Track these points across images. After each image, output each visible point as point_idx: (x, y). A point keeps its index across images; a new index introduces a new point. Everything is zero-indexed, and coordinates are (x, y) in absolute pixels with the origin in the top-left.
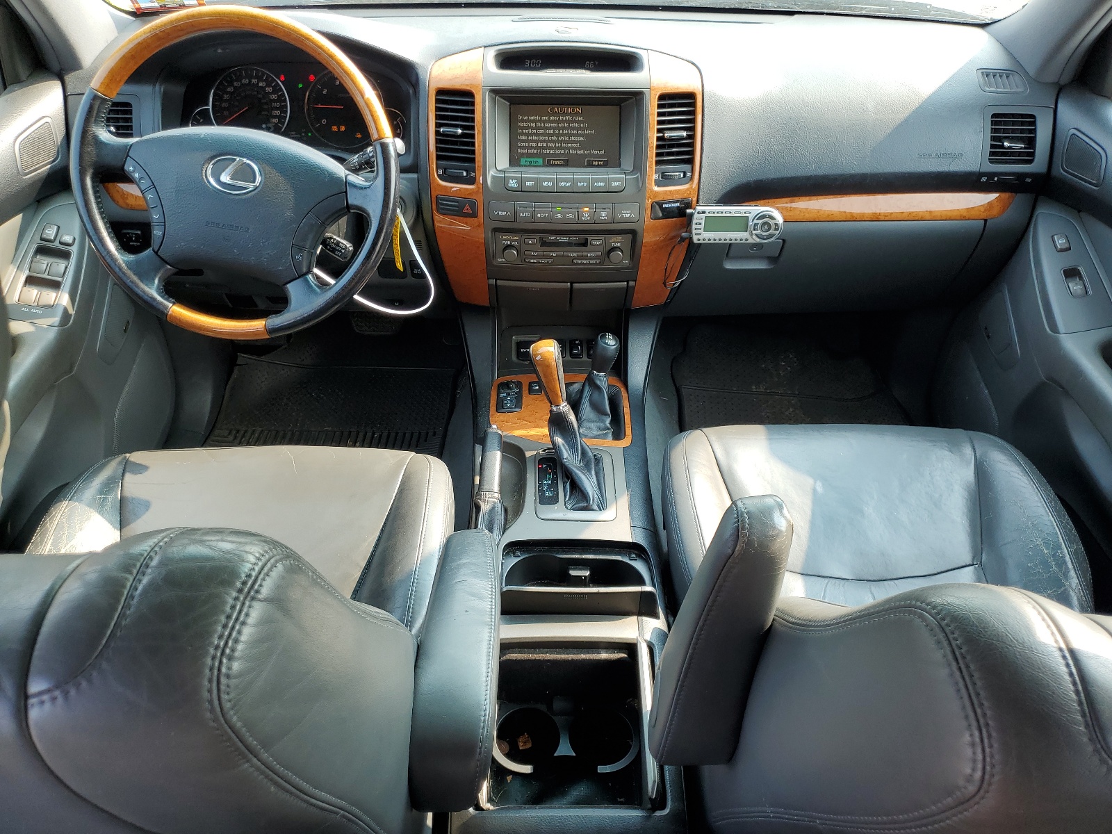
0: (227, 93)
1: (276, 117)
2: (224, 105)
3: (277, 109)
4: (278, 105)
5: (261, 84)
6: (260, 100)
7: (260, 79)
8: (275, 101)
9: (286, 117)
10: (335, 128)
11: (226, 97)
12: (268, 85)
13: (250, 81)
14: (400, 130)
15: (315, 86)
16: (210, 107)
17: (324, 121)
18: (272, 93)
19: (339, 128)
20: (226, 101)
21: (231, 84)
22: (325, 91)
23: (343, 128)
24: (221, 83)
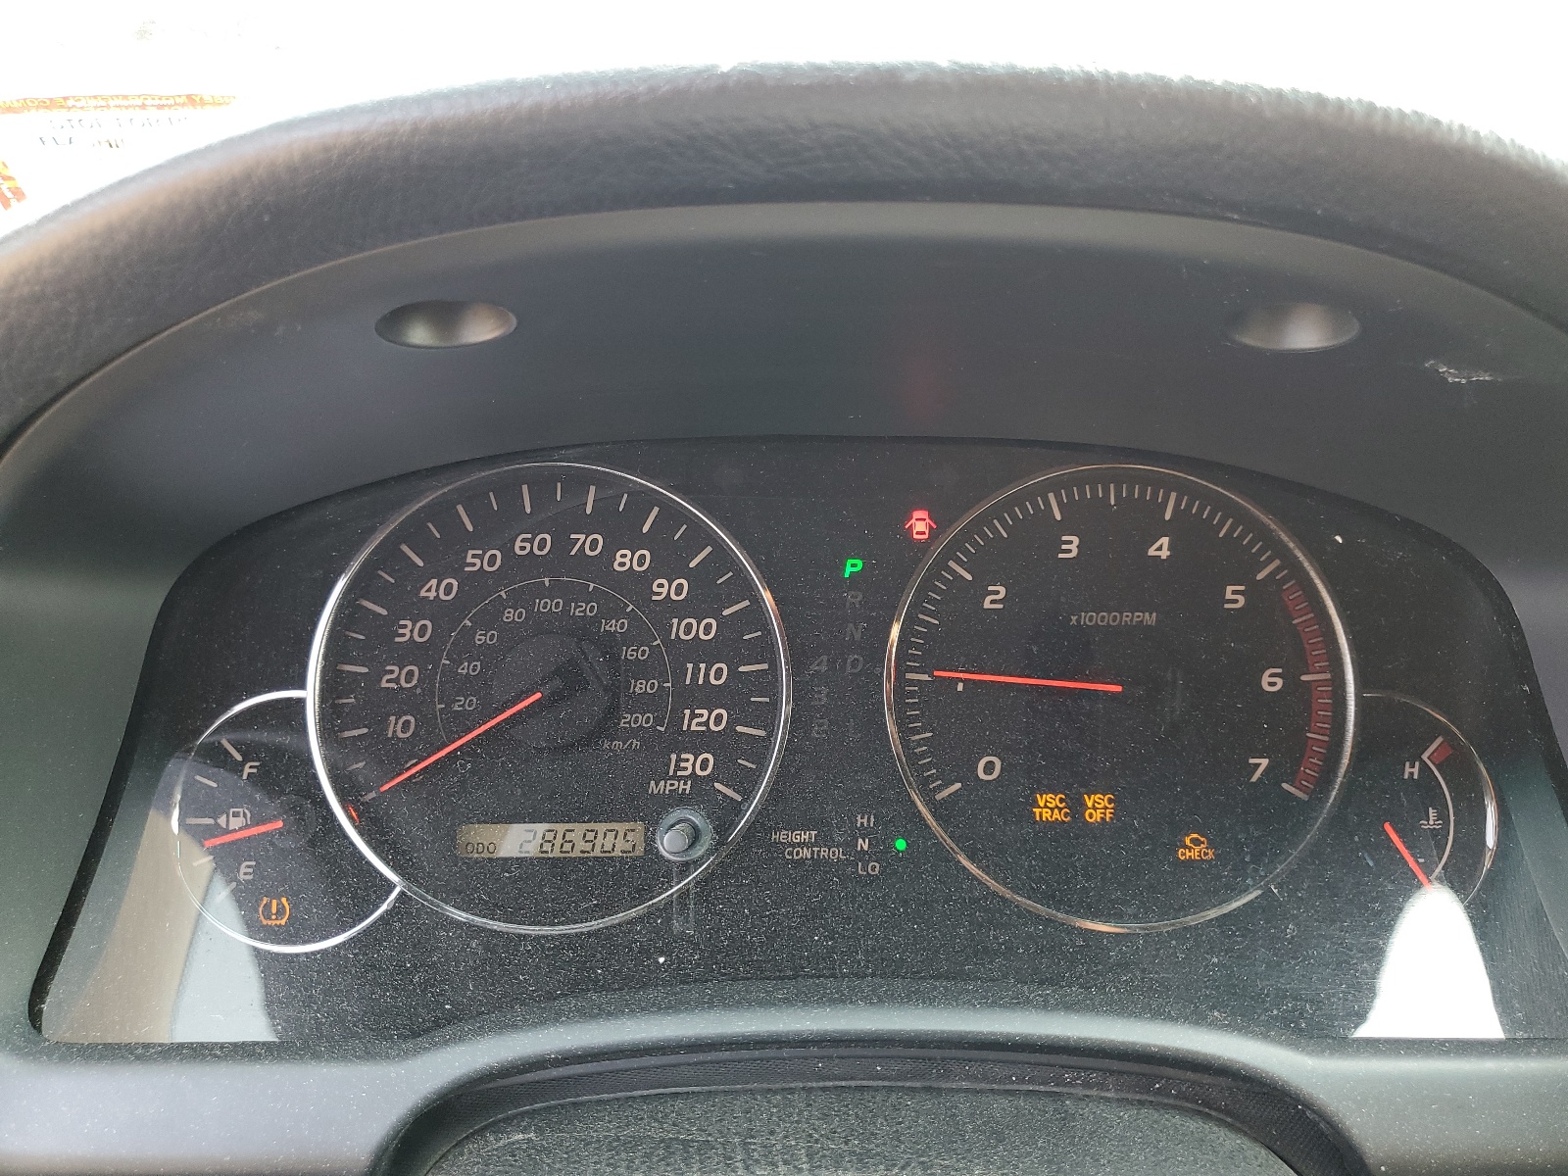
0: (420, 609)
1: (701, 742)
2: (397, 677)
3: (710, 697)
4: (717, 674)
5: (625, 560)
6: (610, 645)
7: (621, 531)
8: (700, 651)
9: (764, 745)
10: (1049, 807)
11: (409, 631)
12: (668, 564)
13: (562, 543)
14: (1443, 816)
15: (941, 564)
16: (310, 694)
17: (988, 768)
18: (681, 610)
19: (1076, 807)
20: (412, 653)
21: (445, 558)
22: (995, 597)
23: (1098, 807)
24: (387, 555)
